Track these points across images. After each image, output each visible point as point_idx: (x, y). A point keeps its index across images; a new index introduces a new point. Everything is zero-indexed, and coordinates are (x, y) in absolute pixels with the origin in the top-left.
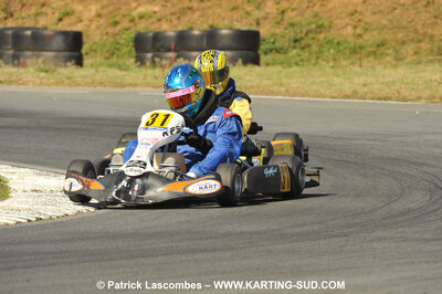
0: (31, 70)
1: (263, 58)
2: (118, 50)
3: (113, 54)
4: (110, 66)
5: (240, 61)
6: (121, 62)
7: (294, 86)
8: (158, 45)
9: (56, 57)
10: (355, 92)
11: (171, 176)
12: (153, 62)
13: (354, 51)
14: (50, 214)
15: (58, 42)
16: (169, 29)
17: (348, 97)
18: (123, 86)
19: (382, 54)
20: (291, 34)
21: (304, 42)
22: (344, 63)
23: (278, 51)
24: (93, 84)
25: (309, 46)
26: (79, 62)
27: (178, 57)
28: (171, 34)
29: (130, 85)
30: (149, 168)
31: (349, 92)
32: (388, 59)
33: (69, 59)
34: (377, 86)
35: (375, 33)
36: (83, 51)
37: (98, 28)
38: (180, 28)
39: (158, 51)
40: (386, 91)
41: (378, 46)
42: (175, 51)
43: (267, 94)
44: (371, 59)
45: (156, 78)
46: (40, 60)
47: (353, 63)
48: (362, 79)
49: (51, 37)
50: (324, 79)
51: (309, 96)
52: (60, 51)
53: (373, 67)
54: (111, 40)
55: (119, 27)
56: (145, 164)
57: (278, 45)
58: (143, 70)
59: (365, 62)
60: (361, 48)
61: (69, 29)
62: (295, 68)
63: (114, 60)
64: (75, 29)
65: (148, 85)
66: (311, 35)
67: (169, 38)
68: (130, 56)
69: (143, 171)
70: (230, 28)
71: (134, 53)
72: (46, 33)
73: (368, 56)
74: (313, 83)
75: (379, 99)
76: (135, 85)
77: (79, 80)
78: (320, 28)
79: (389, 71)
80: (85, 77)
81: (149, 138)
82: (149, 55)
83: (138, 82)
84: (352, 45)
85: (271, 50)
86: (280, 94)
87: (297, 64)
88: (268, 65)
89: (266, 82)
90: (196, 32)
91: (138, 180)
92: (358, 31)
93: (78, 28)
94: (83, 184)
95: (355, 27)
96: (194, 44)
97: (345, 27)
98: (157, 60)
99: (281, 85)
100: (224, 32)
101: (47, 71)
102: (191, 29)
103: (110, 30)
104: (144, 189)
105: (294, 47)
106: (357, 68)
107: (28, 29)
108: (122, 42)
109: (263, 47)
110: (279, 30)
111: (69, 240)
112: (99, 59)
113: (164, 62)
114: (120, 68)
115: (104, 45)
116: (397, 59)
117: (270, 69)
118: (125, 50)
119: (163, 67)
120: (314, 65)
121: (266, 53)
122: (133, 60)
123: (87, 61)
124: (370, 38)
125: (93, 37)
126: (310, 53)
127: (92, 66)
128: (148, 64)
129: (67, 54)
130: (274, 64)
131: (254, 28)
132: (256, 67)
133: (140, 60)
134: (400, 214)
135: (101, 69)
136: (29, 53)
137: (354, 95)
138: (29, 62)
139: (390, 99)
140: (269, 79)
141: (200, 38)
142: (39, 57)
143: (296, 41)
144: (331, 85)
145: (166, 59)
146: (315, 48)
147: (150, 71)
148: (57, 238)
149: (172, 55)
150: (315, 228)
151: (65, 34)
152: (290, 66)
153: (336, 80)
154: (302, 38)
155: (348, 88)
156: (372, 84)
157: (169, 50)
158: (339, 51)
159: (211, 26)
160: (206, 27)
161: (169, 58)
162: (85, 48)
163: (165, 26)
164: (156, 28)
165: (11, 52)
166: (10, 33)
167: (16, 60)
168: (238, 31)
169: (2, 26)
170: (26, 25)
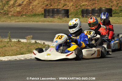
2: (77, 13)
6: (78, 16)
7: (120, 22)
8: (87, 12)
9: (62, 16)
12: (86, 16)
15: (63, 12)
16: (90, 8)
20: (120, 9)
23: (117, 13)
26: (68, 17)
27: (92, 15)
28: (90, 9)
36: (69, 14)
37: (72, 8)
38: (93, 8)
39: (87, 14)
42: (91, 14)
45: (87, 20)
46: (58, 16)
52: (63, 14)
54: (76, 11)
55: (78, 8)
58: (83, 18)
61: (65, 9)
63: (76, 16)
65: (85, 22)
67: (90, 10)
70: (105, 8)
71: (81, 14)
72: (60, 10)
77: (68, 21)
82: (85, 15)
83: (82, 21)
86: (117, 24)
88: (114, 17)
89: (114, 21)
90: (97, 9)
93: (68, 8)
96: (96, 12)
98: (87, 16)
99: (117, 22)
100: (103, 9)
101: (60, 19)
102: (95, 8)
103: (76, 9)
105: (121, 12)
107: (56, 9)
108: (79, 11)
109: (113, 12)
110: (117, 8)
112: (73, 16)
113: (89, 16)
115: (74, 12)
118: (79, 13)
119: (88, 18)
121: (114, 14)
122: (81, 16)
125: (72, 10)
127: (71, 17)
128: (85, 17)
129: (65, 15)
130: (116, 16)
131: (111, 8)
132: (112, 17)
133: (83, 16)
136: (56, 15)
138: (56, 17)
140: (114, 20)
141: (98, 10)
142: (58, 15)
147: (85, 19)
149: (90, 14)
151: (65, 10)
152: (120, 17)
157: (90, 13)
159: (100, 7)
160: (99, 8)
161: (90, 15)
162: (70, 13)
163: (89, 8)
164: (86, 8)
165: (51, 14)
166: (51, 10)
167: (53, 16)
168: (107, 8)
169: (49, 8)
170: (55, 8)
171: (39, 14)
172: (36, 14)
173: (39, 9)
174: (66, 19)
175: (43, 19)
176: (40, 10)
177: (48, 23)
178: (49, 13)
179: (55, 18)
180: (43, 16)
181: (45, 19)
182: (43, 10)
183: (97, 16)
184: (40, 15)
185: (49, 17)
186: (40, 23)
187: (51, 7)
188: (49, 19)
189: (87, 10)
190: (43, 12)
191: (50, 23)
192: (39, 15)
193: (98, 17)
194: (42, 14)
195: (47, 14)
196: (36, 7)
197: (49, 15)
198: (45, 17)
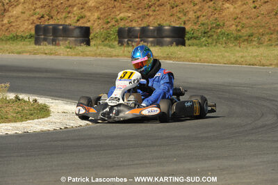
0: (63, 47)
1: (187, 42)
2: (109, 37)
3: (106, 39)
4: (105, 46)
5: (174, 43)
6: (110, 43)
7: (204, 57)
8: (131, 34)
9: (75, 40)
10: (237, 61)
11: (133, 105)
12: (128, 44)
13: (236, 39)
14: (72, 125)
15: (77, 32)
16: (136, 26)
17: (233, 64)
18: (111, 57)
19: (251, 40)
20: (202, 29)
21: (209, 33)
22: (231, 45)
23: (195, 38)
24: (95, 55)
25: (212, 36)
26: (88, 44)
27: (141, 41)
28: (138, 28)
29: (115, 56)
30: (121, 101)
31: (233, 61)
32: (254, 43)
33: (82, 42)
34: (249, 58)
35: (248, 29)
36: (90, 38)
37: (98, 25)
38: (142, 26)
39: (131, 38)
40: (253, 61)
41: (249, 36)
42: (140, 38)
43: (189, 61)
44: (246, 43)
45: (129, 52)
46: (67, 42)
47: (235, 45)
48: (241, 54)
49: (73, 30)
50: (220, 54)
51: (212, 63)
52: (78, 37)
53: (246, 47)
54: (105, 31)
55: (109, 25)
56: (119, 99)
57: (195, 35)
58: (122, 48)
59: (242, 45)
60: (240, 37)
61: (82, 25)
62: (205, 48)
63: (107, 42)
64: (86, 25)
65: (125, 56)
66: (213, 30)
67: (137, 30)
68: (115, 40)
69: (118, 103)
70: (170, 26)
71: (117, 38)
72: (70, 27)
73: (244, 41)
74: (214, 56)
75: (250, 65)
76: (118, 56)
77: (88, 53)
78: (218, 26)
79: (255, 50)
80: (91, 51)
81: (122, 85)
82: (126, 40)
83: (120, 54)
84: (235, 35)
85: (191, 38)
86: (196, 61)
87: (205, 45)
88: (190, 46)
90: (151, 28)
91: (115, 108)
92: (238, 28)
93: (88, 25)
94: (86, 110)
95: (237, 26)
96: (150, 34)
97: (231, 26)
98: (130, 42)
99: (197, 57)
100: (166, 28)
101: (71, 48)
102: (149, 26)
103: (105, 26)
104: (118, 112)
105: (204, 37)
106: (238, 48)
107: (61, 25)
108: (111, 32)
109: (187, 36)
110: (196, 27)
111: (82, 139)
112: (99, 42)
113: (134, 44)
114: (110, 47)
115: (101, 34)
116: (260, 43)
117: (191, 48)
118: (113, 37)
119: (133, 46)
120: (215, 46)
121: (188, 40)
122: (117, 43)
123: (92, 43)
124: (245, 32)
125: (96, 29)
126: (213, 40)
127: (95, 45)
128: (125, 45)
129: (81, 39)
130: (193, 45)
131: (182, 26)
132: (183, 47)
133: (121, 43)
134: (261, 127)
135: (100, 47)
136: (60, 38)
137: (236, 62)
138: (61, 43)
139: (256, 65)
140: (191, 53)
141: (154, 30)
142: (66, 40)
143: (205, 33)
144: (223, 57)
145: (135, 42)
146: (215, 37)
147: (126, 49)
148: (76, 138)
149: (137, 40)
150: (215, 134)
151: (81, 28)
152: (201, 46)
153: (226, 54)
154: (208, 32)
155: (233, 59)
156: (245, 57)
157: (137, 37)
158: (228, 39)
159: (159, 25)
160: (156, 25)
161: (137, 42)
162: (92, 35)
163: (134, 24)
164: (129, 25)
165: (51, 38)
166: (51, 27)
167: (54, 42)
168: (174, 27)
169: (46, 23)
170: (60, 23)
171: (24, 35)
172: (17, 36)
173: (24, 24)
174: (83, 48)
175: (32, 47)
176: (27, 28)
177: (44, 55)
178: (45, 33)
179: (59, 45)
180: (33, 40)
181: (37, 47)
182: (33, 27)
183: (152, 42)
184: (26, 38)
185: (45, 43)
186: (26, 56)
187: (51, 22)
188: (45, 47)
189: (130, 30)
190: (33, 32)
191: (48, 57)
192: (23, 38)
193: (154, 46)
194: (31, 37)
195: (43, 37)
196: (17, 21)
197: (45, 40)
198: (37, 42)
